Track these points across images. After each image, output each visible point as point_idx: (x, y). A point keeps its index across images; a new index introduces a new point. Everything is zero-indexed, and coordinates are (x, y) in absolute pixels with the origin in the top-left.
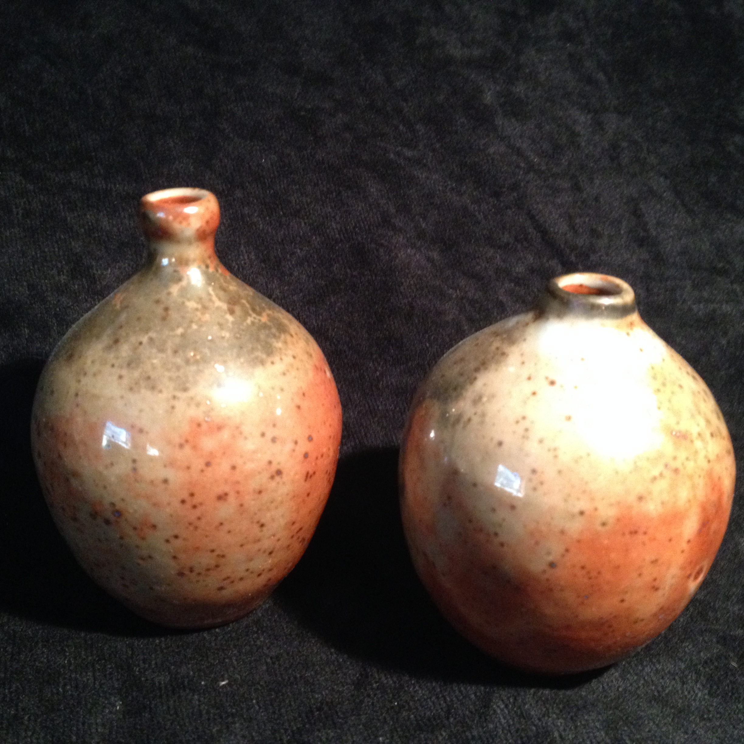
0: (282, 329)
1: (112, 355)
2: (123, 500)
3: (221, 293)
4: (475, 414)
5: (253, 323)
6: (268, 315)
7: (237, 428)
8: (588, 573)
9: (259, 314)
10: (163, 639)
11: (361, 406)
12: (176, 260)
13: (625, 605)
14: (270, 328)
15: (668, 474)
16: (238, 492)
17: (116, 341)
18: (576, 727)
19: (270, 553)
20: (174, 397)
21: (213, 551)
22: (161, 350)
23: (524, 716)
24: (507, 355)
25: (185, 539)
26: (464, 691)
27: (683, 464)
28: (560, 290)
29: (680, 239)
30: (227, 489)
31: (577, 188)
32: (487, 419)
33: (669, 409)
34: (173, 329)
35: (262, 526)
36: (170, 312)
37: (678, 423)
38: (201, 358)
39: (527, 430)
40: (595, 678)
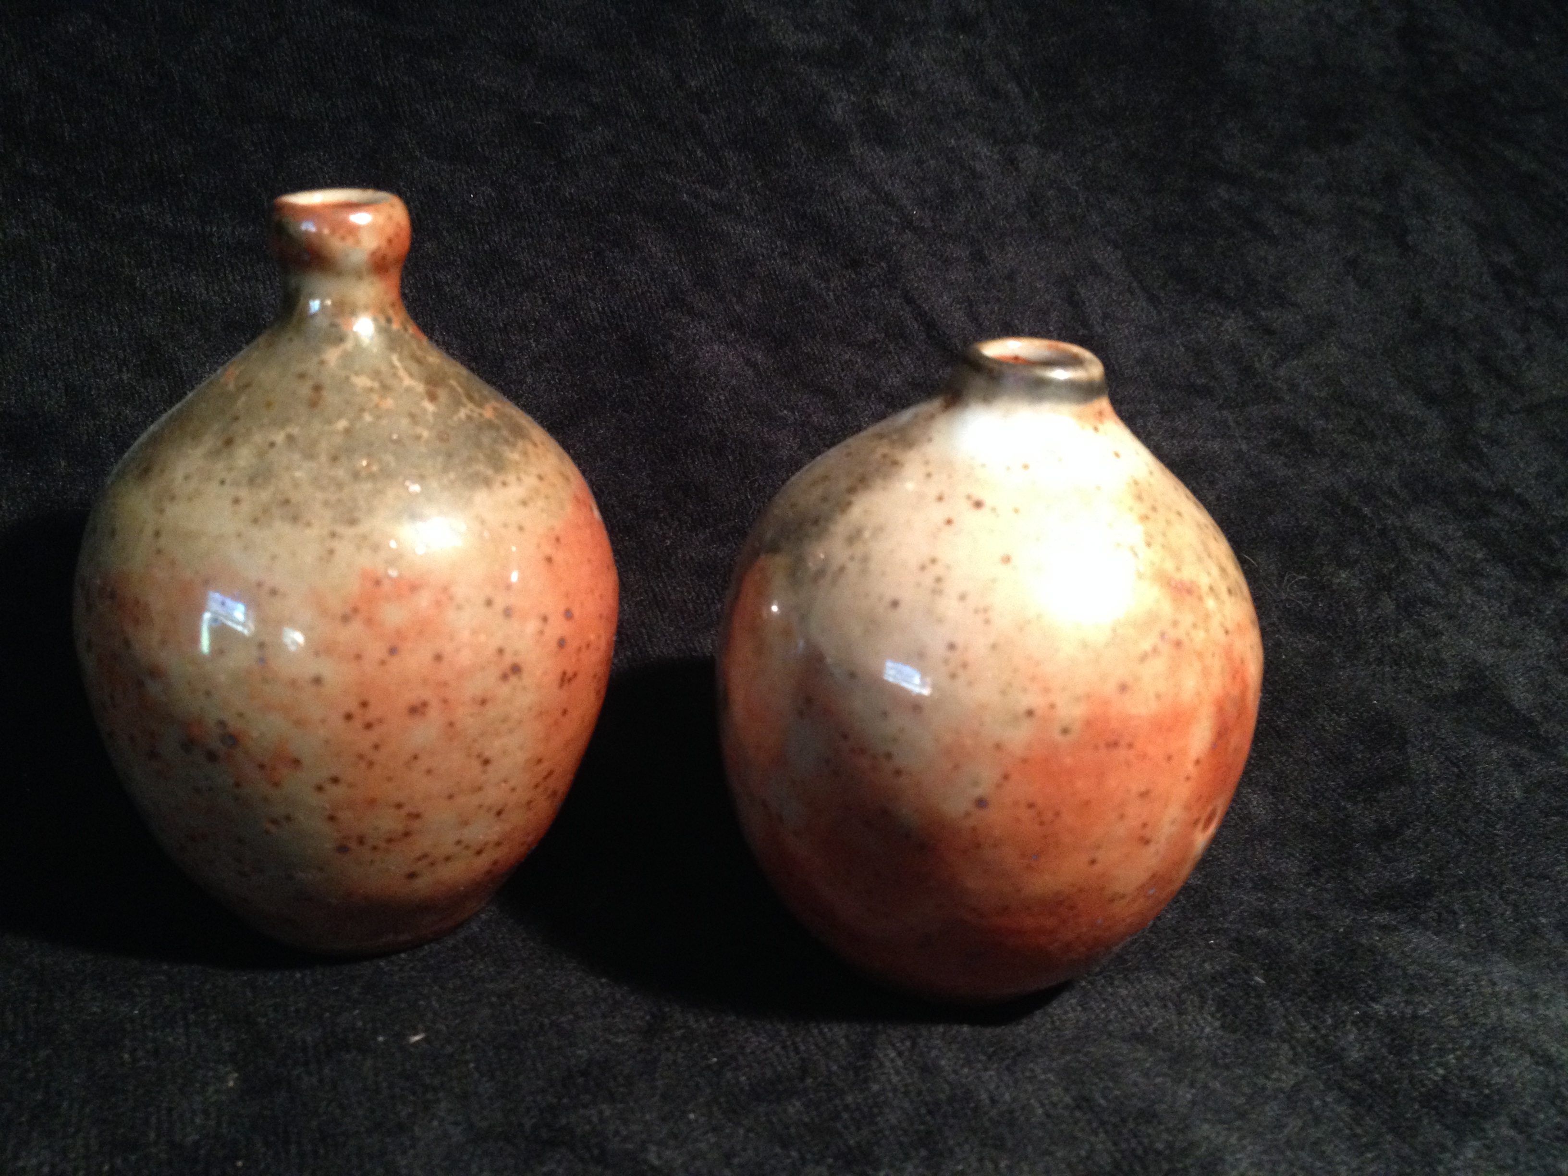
0: (518, 432)
1: (220, 465)
2: (241, 715)
3: (414, 367)
4: (852, 558)
5: (469, 418)
6: (495, 409)
7: (445, 589)
8: (1039, 814)
9: (480, 405)
10: (308, 972)
11: (641, 594)
12: (334, 304)
13: (1097, 868)
14: (497, 428)
15: (1166, 649)
16: (445, 701)
17: (229, 442)
18: (1016, 1082)
19: (499, 813)
20: (333, 535)
21: (399, 806)
22: (310, 455)
23: (928, 1070)
24: (902, 465)
25: (351, 786)
26: (829, 1035)
27: (1188, 634)
28: (987, 359)
29: (1139, 341)
30: (426, 694)
31: (979, 258)
32: (872, 566)
33: (1163, 546)
34: (330, 422)
35: (486, 762)
36: (325, 393)
37: (1178, 569)
38: (381, 470)
39: (939, 580)
40: (1039, 1008)
